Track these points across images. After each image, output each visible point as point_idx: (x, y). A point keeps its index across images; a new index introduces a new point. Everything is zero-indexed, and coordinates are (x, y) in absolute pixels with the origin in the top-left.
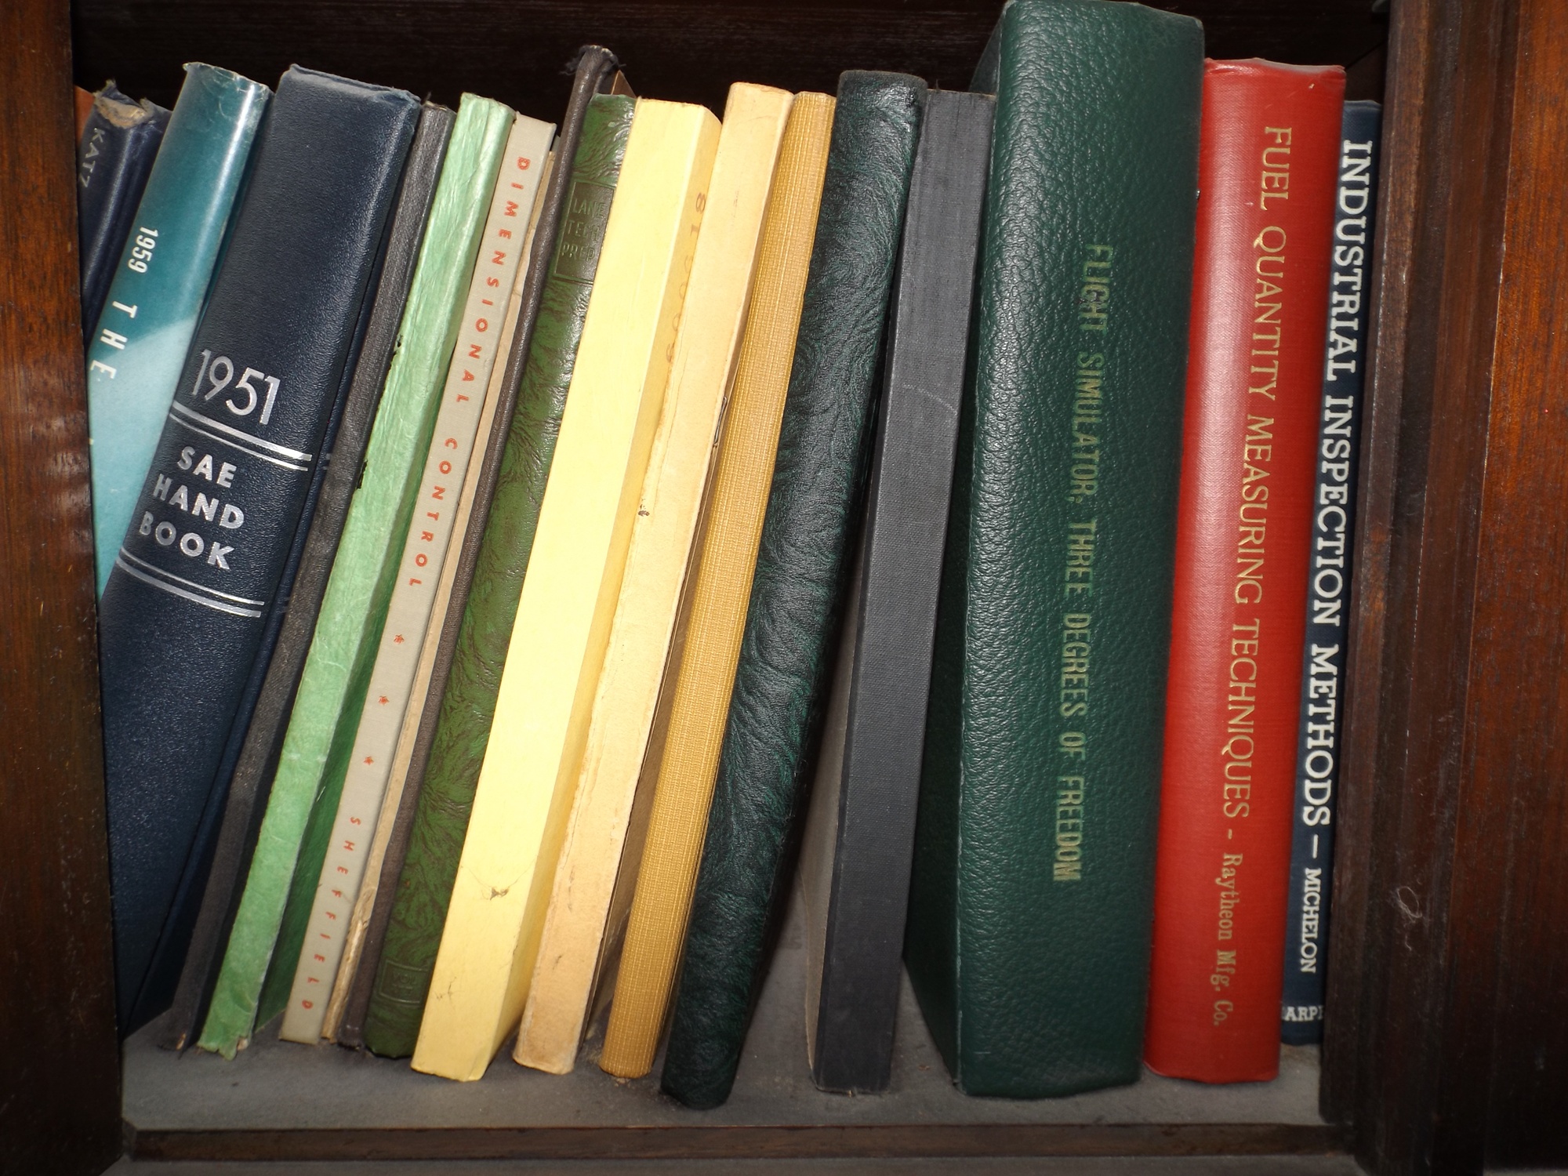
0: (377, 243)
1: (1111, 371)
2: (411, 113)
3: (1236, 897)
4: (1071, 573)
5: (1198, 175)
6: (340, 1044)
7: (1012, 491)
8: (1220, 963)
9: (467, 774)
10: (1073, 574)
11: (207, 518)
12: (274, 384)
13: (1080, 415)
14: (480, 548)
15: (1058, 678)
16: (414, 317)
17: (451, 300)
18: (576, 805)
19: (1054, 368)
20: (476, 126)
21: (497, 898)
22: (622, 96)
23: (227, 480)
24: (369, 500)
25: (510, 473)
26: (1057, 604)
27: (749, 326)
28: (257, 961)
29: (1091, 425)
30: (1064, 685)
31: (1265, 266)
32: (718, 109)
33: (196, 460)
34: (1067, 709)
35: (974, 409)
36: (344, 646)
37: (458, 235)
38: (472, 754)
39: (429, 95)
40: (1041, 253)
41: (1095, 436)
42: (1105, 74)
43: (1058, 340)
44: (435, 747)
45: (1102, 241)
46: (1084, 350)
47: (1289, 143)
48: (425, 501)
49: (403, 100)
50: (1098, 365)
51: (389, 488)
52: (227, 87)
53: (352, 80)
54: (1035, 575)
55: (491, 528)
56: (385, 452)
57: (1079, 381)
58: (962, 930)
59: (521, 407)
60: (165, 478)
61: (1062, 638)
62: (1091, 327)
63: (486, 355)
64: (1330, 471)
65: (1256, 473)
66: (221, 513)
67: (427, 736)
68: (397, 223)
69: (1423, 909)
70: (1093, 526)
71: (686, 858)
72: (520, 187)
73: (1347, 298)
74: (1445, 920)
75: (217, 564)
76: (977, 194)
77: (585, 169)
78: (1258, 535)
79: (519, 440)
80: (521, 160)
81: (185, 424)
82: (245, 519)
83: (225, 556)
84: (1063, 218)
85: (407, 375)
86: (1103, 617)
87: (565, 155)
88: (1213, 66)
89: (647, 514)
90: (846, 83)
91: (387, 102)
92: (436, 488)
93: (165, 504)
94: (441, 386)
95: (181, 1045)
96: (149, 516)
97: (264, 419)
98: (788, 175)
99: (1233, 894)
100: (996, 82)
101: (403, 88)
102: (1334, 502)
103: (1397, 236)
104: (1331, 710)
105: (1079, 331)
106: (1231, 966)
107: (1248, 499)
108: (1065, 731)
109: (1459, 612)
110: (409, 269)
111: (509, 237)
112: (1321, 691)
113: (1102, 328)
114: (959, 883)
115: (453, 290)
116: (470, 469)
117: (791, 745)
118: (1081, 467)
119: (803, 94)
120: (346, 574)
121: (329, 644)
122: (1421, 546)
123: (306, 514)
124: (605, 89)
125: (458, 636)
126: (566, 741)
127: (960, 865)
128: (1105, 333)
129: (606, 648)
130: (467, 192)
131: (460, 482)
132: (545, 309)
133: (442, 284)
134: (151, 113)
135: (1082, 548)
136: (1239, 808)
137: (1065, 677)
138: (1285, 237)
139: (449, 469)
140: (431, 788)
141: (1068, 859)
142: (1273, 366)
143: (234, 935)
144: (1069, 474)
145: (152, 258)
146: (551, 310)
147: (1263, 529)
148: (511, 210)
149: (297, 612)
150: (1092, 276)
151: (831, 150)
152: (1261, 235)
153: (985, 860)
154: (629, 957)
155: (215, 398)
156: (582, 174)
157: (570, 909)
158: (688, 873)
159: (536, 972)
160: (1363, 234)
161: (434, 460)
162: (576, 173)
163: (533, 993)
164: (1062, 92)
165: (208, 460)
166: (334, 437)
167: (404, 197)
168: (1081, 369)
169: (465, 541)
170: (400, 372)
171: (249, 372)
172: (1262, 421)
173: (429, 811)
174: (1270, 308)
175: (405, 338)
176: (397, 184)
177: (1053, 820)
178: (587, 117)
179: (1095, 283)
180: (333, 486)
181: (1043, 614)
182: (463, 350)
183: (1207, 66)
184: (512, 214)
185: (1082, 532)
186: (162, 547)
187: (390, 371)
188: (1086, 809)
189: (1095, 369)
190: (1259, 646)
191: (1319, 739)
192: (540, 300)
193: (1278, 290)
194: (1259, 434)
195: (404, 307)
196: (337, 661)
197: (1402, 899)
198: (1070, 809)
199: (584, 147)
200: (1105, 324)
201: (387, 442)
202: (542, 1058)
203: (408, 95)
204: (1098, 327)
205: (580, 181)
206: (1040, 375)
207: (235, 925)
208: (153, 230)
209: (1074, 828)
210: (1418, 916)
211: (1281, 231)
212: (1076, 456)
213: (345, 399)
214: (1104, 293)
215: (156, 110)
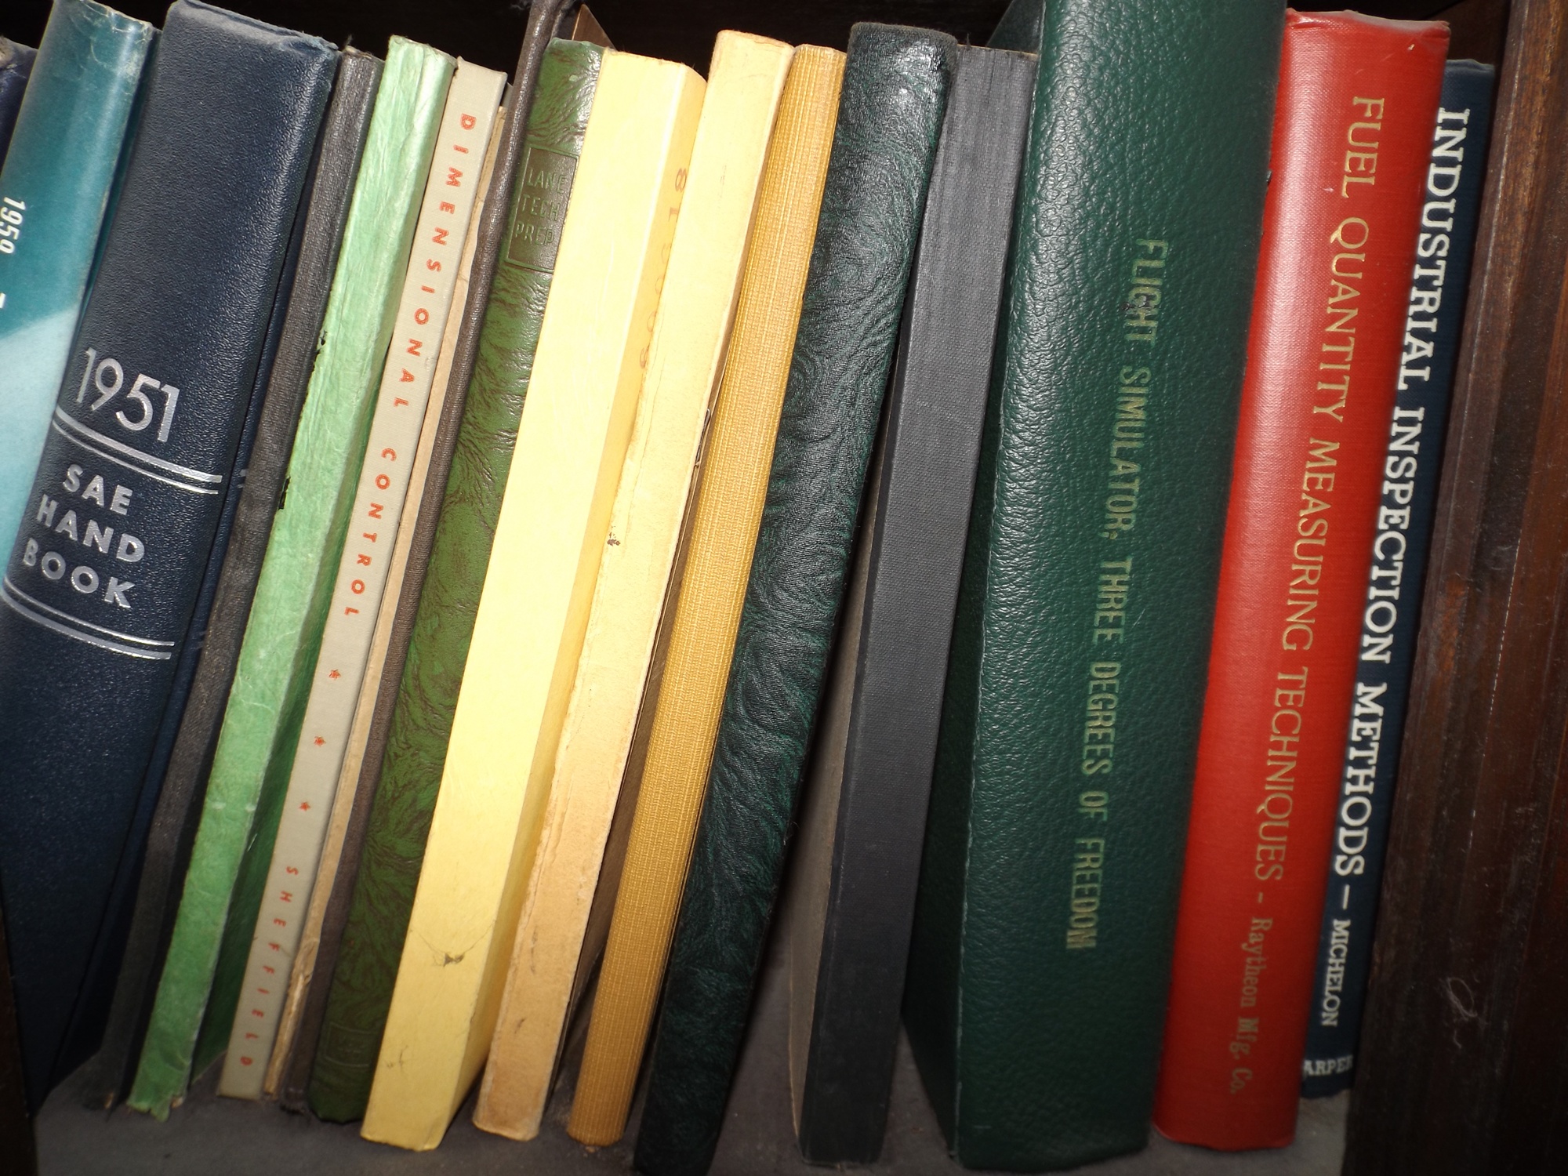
0: (290, 225)
1: (1159, 388)
2: (326, 65)
3: (1262, 963)
4: (1101, 617)
5: (1270, 152)
6: (283, 1108)
7: (1038, 527)
8: (1241, 1030)
9: (416, 826)
10: (1104, 619)
11: (101, 550)
12: (172, 393)
13: (1119, 439)
14: (425, 576)
15: (1081, 733)
16: (340, 310)
17: (383, 290)
18: (538, 862)
19: (1093, 386)
20: (409, 76)
21: (450, 966)
22: (587, 44)
23: (122, 505)
24: (294, 522)
25: (457, 492)
26: (1084, 651)
27: (737, 327)
28: (188, 1020)
29: (1132, 450)
30: (1087, 740)
31: (1343, 265)
32: (702, 65)
33: (85, 481)
34: (1090, 767)
35: (997, 430)
36: (271, 686)
37: (389, 213)
38: (422, 805)
39: (350, 38)
40: (1084, 248)
41: (1136, 463)
42: (1170, 32)
43: (1099, 353)
44: (378, 797)
45: (1156, 236)
46: (1128, 364)
47: (1380, 117)
48: (360, 520)
49: (316, 49)
50: (1144, 381)
51: (316, 509)
52: (100, 26)
53: (252, 20)
54: (1060, 621)
55: (437, 554)
56: (310, 468)
57: (1121, 399)
58: (964, 1000)
59: (469, 415)
60: (50, 500)
61: (1087, 690)
62: (1138, 337)
63: (428, 351)
64: (1392, 492)
65: (1315, 505)
66: (118, 544)
67: (369, 784)
68: (315, 197)
69: (1478, 1008)
70: (1128, 565)
71: (661, 921)
72: (464, 151)
73: (1426, 295)
74: (1506, 1026)
75: (115, 602)
76: (1010, 175)
77: (542, 133)
78: (1312, 575)
79: (469, 455)
80: (465, 118)
81: (69, 437)
82: (146, 551)
83: (125, 593)
84: (1112, 208)
85: (334, 379)
86: (1134, 665)
87: (517, 114)
88: (1296, 19)
89: (618, 543)
90: (859, 38)
91: (296, 51)
92: (373, 505)
93: (51, 532)
94: (375, 388)
95: (109, 1105)
96: (33, 544)
97: (163, 436)
98: (786, 148)
99: (1260, 960)
100: (1038, 37)
101: (315, 34)
102: (1394, 527)
103: (1505, 240)
104: (1373, 754)
105: (1124, 342)
106: (1253, 1034)
107: (1303, 534)
108: (1087, 791)
109: (1552, 694)
110: (332, 253)
111: (452, 212)
112: (1364, 733)
113: (1151, 338)
114: (963, 950)
115: (386, 279)
116: (412, 481)
117: (780, 810)
118: (1118, 498)
119: (806, 48)
120: (270, 605)
121: (254, 684)
122: (1506, 609)
123: (220, 539)
124: (564, 33)
125: (402, 674)
126: (526, 798)
127: (964, 932)
128: (1153, 343)
129: (570, 692)
130: (399, 161)
131: (400, 498)
132: (497, 300)
133: (372, 271)
134: (10, 54)
135: (1114, 589)
136: (1272, 869)
137: (1088, 732)
138: (1367, 230)
139: (387, 484)
140: (375, 842)
141: (1084, 926)
142: (1342, 382)
143: (160, 994)
144: (1105, 506)
145: (20, 236)
146: (503, 302)
147: (1319, 568)
148: (454, 178)
149: (215, 649)
150: (1142, 276)
151: (839, 121)
152: (1340, 228)
153: (992, 928)
154: (598, 1023)
155: (103, 408)
156: (538, 139)
157: (533, 971)
158: (664, 935)
159: (496, 1036)
160: (1451, 220)
161: (369, 473)
162: (531, 137)
163: (492, 1058)
164: (1118, 53)
165: (98, 483)
166: (249, 451)
167: (322, 166)
168: (1124, 385)
169: (408, 568)
170: (325, 375)
171: (142, 379)
172: (1326, 446)
173: (374, 867)
174: (1345, 315)
175: (330, 334)
176: (313, 153)
177: (1069, 885)
178: (544, 65)
179: (1145, 286)
180: (251, 507)
181: (1068, 664)
182: (399, 345)
183: (1289, 18)
184: (456, 183)
185: (1115, 572)
186: (50, 582)
187: (314, 373)
188: (1105, 873)
189: (1139, 385)
190: (1306, 697)
191: (1359, 785)
192: (491, 289)
193: (1355, 293)
194: (1322, 460)
195: (328, 296)
196: (263, 702)
197: (1454, 992)
198: (1088, 873)
199: (540, 105)
200: (1154, 334)
201: (312, 457)
202: (504, 1123)
203: (322, 43)
204: (1146, 337)
205: (535, 146)
206: (1077, 394)
207: (161, 983)
208: (19, 201)
209: (1092, 893)
210: (1472, 1015)
211: (1363, 223)
212: (1112, 486)
213: (261, 406)
214: (1155, 296)
215: (16, 50)
